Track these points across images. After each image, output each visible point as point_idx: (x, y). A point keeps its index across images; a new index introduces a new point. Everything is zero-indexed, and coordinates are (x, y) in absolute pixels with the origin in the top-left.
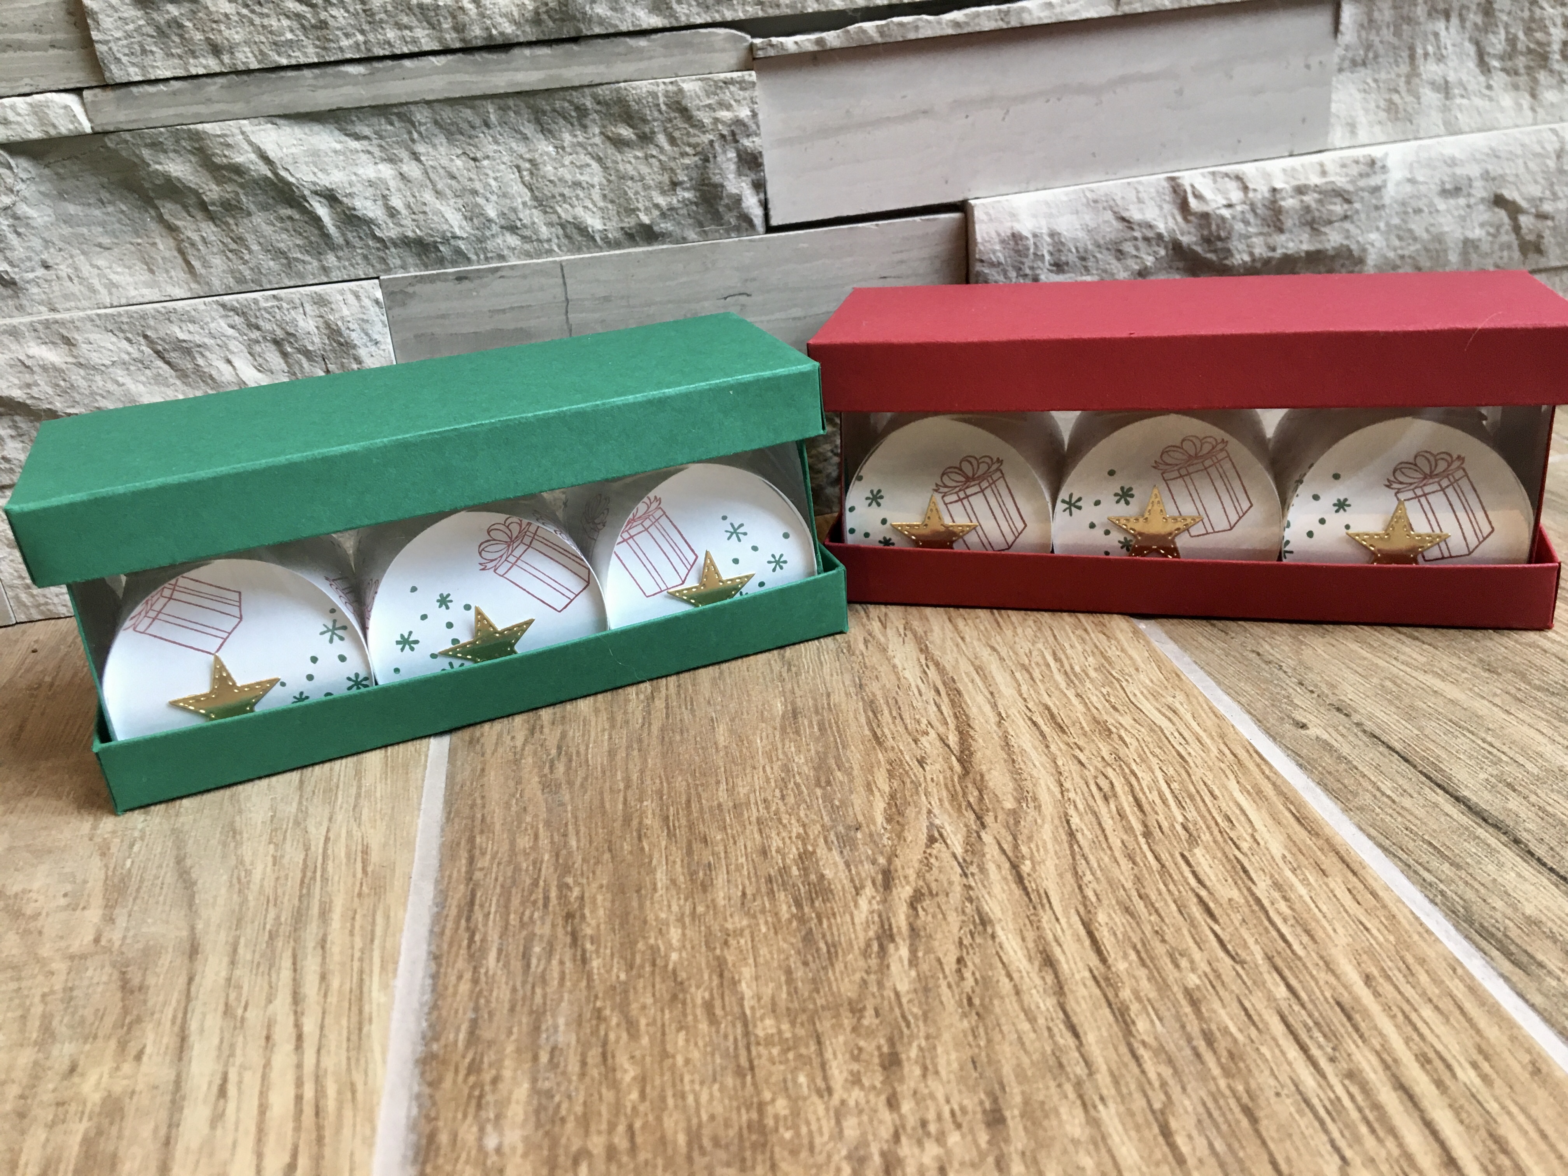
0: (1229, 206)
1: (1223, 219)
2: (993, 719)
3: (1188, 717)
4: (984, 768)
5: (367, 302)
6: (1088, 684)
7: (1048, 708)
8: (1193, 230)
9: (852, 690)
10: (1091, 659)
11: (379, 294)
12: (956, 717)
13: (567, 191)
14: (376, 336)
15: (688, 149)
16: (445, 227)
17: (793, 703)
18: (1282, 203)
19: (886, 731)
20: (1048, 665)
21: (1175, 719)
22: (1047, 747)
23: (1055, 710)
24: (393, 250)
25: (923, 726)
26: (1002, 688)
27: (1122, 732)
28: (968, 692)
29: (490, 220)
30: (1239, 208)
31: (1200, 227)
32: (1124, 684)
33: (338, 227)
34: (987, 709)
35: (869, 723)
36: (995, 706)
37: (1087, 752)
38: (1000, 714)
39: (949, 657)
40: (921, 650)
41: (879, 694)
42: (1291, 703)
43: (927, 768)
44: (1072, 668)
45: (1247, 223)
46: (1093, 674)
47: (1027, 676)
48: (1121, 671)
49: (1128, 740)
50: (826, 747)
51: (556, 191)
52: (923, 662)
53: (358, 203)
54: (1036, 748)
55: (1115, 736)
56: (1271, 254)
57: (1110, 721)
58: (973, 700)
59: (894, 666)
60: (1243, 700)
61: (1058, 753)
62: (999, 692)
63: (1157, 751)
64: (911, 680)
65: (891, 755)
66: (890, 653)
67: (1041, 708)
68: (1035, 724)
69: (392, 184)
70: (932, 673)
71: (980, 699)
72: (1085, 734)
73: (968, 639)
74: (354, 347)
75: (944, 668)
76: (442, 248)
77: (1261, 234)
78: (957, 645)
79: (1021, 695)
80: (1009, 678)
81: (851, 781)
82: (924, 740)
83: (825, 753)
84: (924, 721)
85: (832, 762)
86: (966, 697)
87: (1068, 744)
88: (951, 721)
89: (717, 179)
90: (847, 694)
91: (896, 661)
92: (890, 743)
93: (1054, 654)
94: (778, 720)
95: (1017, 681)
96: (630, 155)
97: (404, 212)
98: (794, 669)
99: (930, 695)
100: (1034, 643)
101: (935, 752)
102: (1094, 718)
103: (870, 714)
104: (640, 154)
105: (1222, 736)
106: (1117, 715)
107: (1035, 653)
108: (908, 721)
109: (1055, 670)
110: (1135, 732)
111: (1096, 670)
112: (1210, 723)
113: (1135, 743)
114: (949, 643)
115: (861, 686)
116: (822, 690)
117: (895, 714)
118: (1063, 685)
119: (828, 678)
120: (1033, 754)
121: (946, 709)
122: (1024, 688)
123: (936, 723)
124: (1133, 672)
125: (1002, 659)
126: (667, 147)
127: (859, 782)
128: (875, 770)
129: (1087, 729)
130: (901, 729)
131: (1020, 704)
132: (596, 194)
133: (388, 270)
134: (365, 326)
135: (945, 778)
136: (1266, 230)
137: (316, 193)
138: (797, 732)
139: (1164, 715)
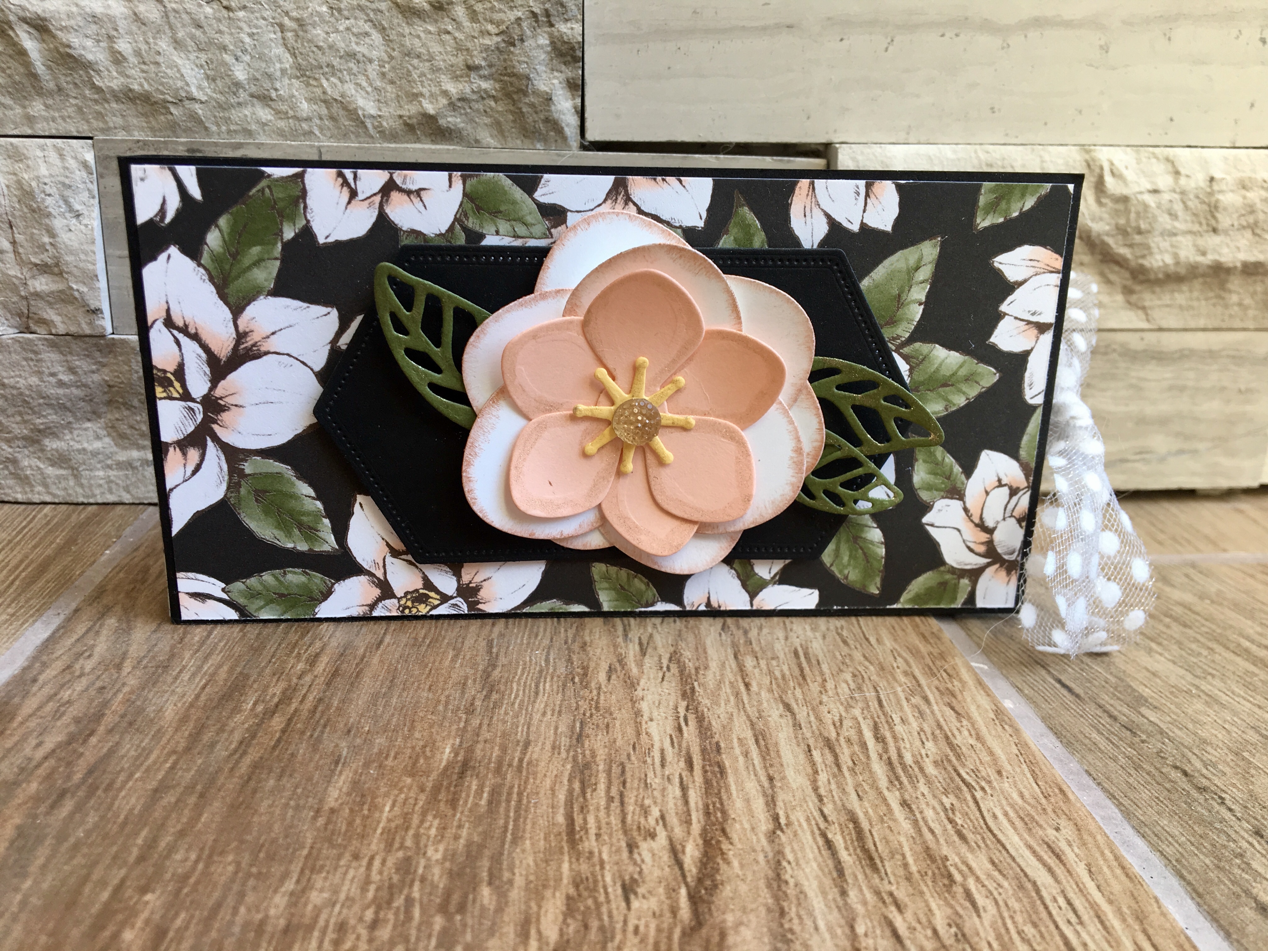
0: (1155, 191)
1: (1146, 206)
2: (764, 825)
3: (1081, 870)
4: (730, 918)
5: (72, 163)
6: (923, 787)
7: (854, 820)
8: (1106, 216)
9: (564, 741)
10: (930, 745)
11: (90, 157)
12: (707, 814)
13: (336, 62)
14: (77, 207)
15: (491, 28)
16: (180, 84)
17: (470, 750)
18: (1220, 197)
19: (591, 820)
20: (864, 745)
21: (1059, 871)
22: (844, 893)
23: (865, 825)
24: (114, 105)
25: (652, 821)
26: (790, 773)
27: (971, 884)
28: (736, 771)
29: (237, 85)
30: (1166, 197)
31: (1116, 213)
32: (979, 794)
33: (49, 68)
34: (759, 805)
35: (569, 803)
36: (771, 802)
37: (909, 915)
38: (776, 818)
39: (721, 710)
40: (684, 695)
41: (602, 754)
42: (1247, 867)
43: (636, 904)
44: (900, 756)
45: (1173, 215)
46: (931, 769)
47: (830, 758)
48: (975, 772)
49: (980, 901)
50: (486, 835)
51: (323, 60)
52: (682, 711)
53: (75, 40)
54: (824, 893)
55: (959, 890)
56: (1200, 259)
57: (954, 859)
58: (740, 785)
59: (638, 714)
60: (1169, 850)
61: (860, 909)
62: (783, 778)
63: (1029, 931)
64: (656, 738)
65: (584, 867)
66: (639, 693)
67: (843, 818)
68: (829, 844)
69: (122, 25)
70: (690, 732)
71: (752, 787)
72: (909, 878)
73: (754, 688)
74: (49, 215)
75: (709, 728)
76: (172, 110)
77: (1190, 232)
78: (737, 695)
79: (816, 789)
80: (802, 757)
81: (500, 910)
82: (645, 847)
83: (482, 846)
84: (655, 812)
85: (485, 863)
86: (731, 779)
87: (878, 893)
88: (697, 817)
89: (522, 69)
90: (555, 747)
91: (644, 706)
92: (590, 843)
93: (876, 728)
94: (434, 776)
95: (813, 764)
96: (419, 28)
97: (133, 60)
98: (495, 696)
99: (676, 767)
100: (848, 707)
101: (657, 873)
102: (927, 849)
103: (577, 785)
104: (431, 28)
105: (1141, 917)
106: (964, 849)
107: (847, 723)
108: (630, 808)
109: (874, 756)
110: (991, 886)
111: (935, 763)
112: (1117, 886)
113: (992, 910)
114: (727, 689)
115: (580, 736)
116: (521, 736)
117: (614, 792)
118: (883, 783)
119: (537, 717)
120: (817, 903)
121: (695, 797)
122: (823, 777)
123: (673, 820)
124: (994, 776)
125: (797, 726)
126: (466, 23)
127: (512, 914)
128: (548, 893)
129: (914, 868)
130: (615, 820)
131: (812, 802)
132: (373, 70)
133: (106, 130)
134: (67, 193)
135: (659, 930)
136: (1196, 228)
137: (24, 20)
138: (453, 803)
139: (1040, 859)
